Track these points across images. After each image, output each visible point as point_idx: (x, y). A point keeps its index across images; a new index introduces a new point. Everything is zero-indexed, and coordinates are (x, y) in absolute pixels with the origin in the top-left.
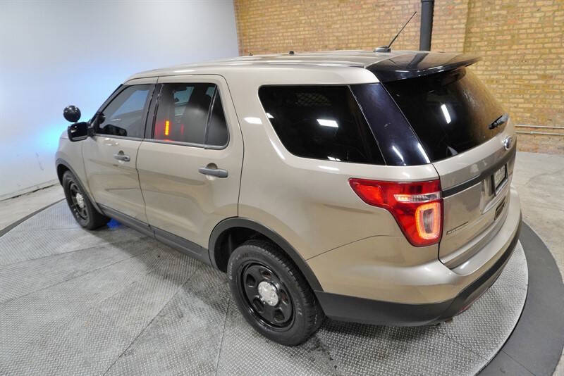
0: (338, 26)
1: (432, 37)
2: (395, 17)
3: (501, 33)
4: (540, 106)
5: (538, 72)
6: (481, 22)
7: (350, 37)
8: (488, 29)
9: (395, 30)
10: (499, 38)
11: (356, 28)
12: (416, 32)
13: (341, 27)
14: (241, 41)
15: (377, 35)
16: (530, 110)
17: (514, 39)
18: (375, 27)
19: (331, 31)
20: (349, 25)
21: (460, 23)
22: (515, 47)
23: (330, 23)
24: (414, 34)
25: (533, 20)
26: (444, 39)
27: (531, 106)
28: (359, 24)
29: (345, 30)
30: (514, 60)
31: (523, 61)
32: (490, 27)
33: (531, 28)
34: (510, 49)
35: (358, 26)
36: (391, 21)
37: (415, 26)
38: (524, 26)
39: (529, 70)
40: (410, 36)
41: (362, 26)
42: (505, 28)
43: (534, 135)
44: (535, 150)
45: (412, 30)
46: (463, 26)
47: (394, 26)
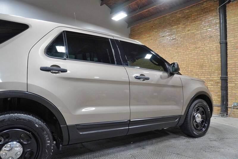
0: (176, 58)
1: (228, 60)
2: (206, 52)
7: (182, 63)
9: (206, 58)
11: (185, 58)
12: (218, 59)
13: (177, 58)
15: (197, 61)
18: (195, 57)
19: (173, 60)
20: (182, 57)
23: (172, 56)
24: (217, 59)
26: (235, 61)
28: (187, 56)
29: (180, 59)
35: (186, 57)
36: (204, 54)
37: (217, 56)
40: (214, 60)
41: (188, 57)
45: (215, 57)
47: (205, 56)
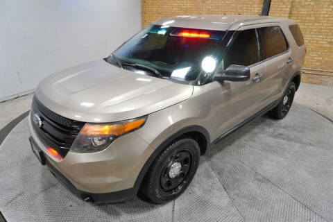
3: (310, 15)
4: (326, 59)
5: (327, 40)
6: (298, 8)
8: (302, 13)
10: (308, 18)
14: (142, 6)
16: (320, 61)
17: (317, 20)
21: (287, 8)
22: (316, 24)
25: (329, 10)
27: (321, 59)
30: (315, 32)
31: (320, 33)
32: (303, 11)
33: (327, 14)
34: (313, 25)
38: (323, 13)
39: (322, 38)
42: (312, 12)
43: (321, 75)
44: (320, 84)
46: (288, 9)
